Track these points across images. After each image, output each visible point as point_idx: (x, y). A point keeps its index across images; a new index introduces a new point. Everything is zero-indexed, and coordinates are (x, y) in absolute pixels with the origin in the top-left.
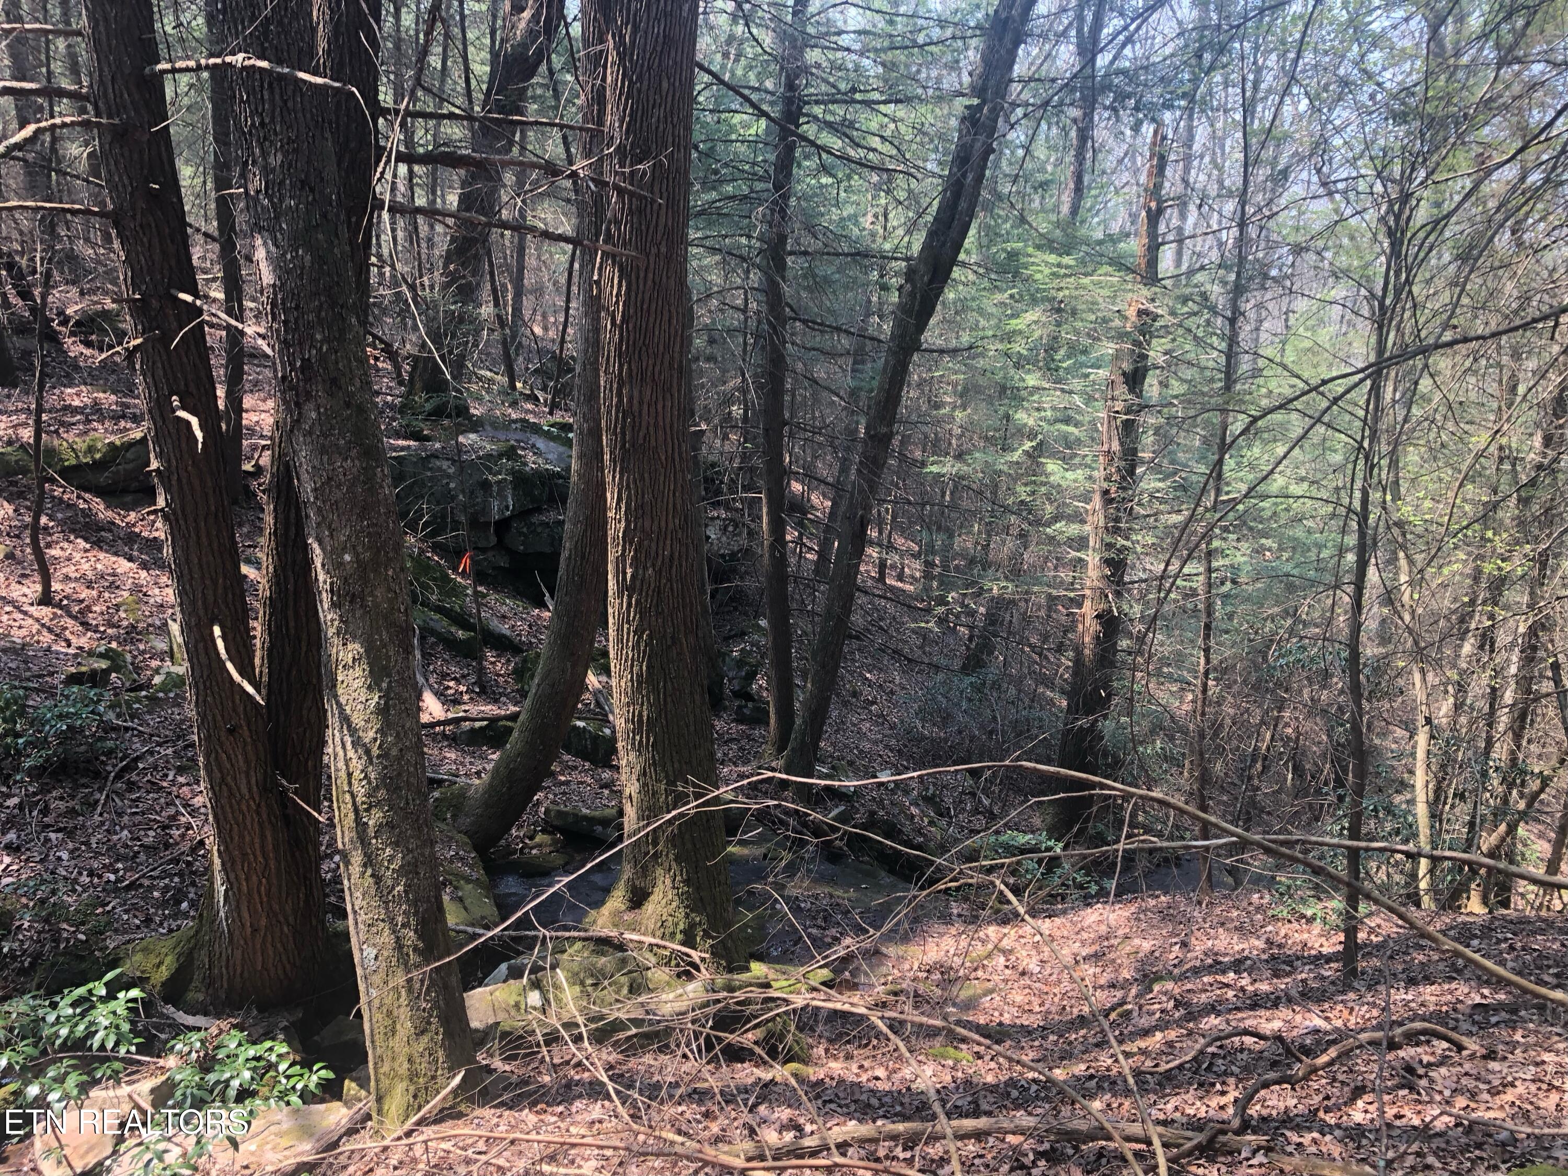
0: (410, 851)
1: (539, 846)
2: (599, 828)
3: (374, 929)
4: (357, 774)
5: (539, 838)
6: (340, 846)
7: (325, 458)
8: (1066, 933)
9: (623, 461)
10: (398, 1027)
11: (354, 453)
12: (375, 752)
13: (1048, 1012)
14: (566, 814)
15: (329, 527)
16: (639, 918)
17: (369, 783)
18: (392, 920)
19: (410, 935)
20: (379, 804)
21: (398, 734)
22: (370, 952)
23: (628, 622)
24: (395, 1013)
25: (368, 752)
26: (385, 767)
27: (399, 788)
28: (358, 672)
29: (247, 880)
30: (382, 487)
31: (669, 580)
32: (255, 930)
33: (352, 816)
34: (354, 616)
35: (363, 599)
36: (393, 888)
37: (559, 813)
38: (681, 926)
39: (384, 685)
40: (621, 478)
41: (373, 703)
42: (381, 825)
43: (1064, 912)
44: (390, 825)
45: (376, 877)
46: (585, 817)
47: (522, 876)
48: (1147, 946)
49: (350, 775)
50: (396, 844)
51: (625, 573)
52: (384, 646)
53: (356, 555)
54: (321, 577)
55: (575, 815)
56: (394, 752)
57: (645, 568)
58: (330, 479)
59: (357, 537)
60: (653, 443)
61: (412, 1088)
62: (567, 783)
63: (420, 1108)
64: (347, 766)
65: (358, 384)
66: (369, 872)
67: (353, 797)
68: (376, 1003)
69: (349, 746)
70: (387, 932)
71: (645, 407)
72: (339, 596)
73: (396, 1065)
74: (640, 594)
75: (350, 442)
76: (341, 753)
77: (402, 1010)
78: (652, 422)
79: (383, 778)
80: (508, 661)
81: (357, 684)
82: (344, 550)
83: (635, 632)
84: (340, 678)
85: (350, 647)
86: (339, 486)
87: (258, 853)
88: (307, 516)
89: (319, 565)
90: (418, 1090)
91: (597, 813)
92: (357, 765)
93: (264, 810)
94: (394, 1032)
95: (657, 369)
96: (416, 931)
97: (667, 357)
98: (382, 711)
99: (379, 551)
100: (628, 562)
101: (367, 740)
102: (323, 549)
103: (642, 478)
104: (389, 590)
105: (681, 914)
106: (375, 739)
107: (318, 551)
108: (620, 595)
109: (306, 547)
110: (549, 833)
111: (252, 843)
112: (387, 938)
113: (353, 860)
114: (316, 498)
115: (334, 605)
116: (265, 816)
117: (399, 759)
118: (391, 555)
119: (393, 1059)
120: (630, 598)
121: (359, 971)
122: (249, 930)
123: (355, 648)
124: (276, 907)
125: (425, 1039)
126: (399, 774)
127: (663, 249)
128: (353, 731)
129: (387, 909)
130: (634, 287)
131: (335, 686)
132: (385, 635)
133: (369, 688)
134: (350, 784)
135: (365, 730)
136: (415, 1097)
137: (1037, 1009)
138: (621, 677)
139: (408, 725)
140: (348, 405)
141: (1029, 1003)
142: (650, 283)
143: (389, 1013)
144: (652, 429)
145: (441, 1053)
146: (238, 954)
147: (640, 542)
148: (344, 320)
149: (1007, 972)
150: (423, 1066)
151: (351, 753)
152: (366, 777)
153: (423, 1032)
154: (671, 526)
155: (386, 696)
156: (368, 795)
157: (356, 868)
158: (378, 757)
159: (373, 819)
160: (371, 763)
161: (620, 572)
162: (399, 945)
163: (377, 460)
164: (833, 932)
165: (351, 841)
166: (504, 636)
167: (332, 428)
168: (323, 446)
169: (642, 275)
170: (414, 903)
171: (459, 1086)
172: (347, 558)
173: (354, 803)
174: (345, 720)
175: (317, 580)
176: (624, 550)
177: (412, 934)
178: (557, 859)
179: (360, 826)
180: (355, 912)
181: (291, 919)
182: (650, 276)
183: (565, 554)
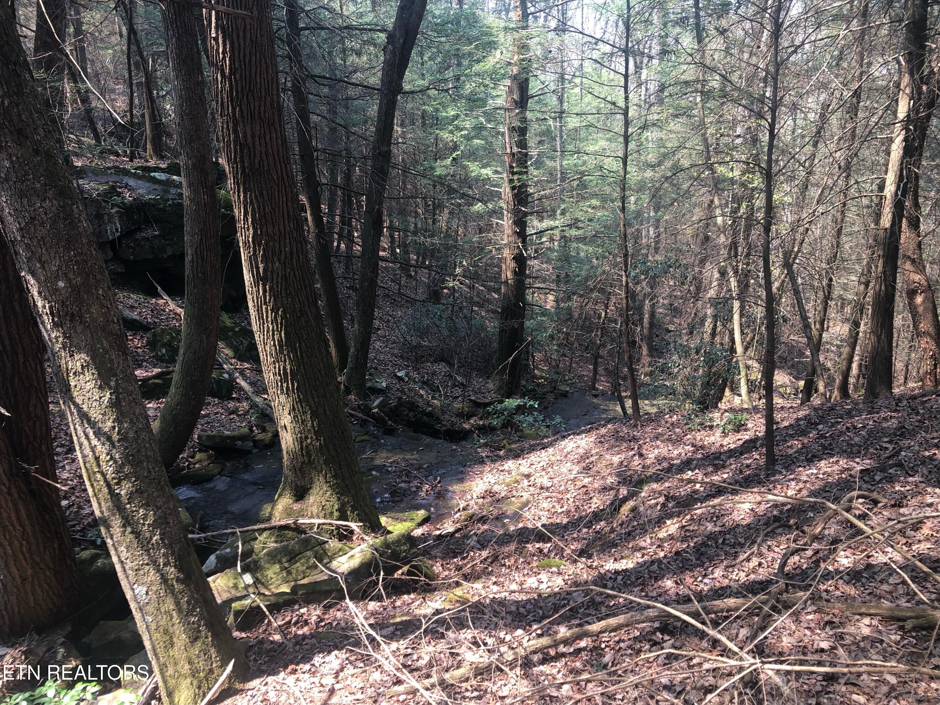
0: (158, 508)
1: (200, 461)
2: (239, 443)
3: (142, 572)
4: (103, 457)
5: (198, 456)
6: (97, 513)
7: (25, 201)
8: (559, 458)
9: (244, 183)
10: (175, 640)
11: (50, 194)
12: (115, 437)
13: (568, 512)
14: (214, 436)
15: (40, 261)
16: (304, 507)
17: (115, 462)
18: (154, 562)
19: (171, 571)
20: (127, 477)
21: (131, 420)
22: (141, 590)
23: (265, 303)
24: (171, 631)
25: (109, 439)
26: (126, 448)
27: (140, 462)
28: (88, 376)
29: (10, 545)
30: (80, 221)
31: (293, 269)
32: (24, 580)
33: (105, 490)
34: (75, 331)
35: (81, 317)
36: (151, 538)
37: (209, 436)
38: (336, 507)
39: (113, 384)
40: (245, 197)
41: (106, 399)
42: (132, 493)
43: (551, 444)
44: (139, 491)
45: (137, 534)
46: (228, 437)
47: (193, 484)
48: (616, 459)
49: (97, 459)
50: (146, 505)
51: (258, 268)
52: (107, 352)
53: (69, 281)
54: (40, 304)
55: (221, 437)
56: (131, 435)
57: (273, 262)
58: (33, 219)
59: (67, 266)
60: (266, 168)
61: (195, 682)
62: (207, 415)
63: (204, 696)
64: (94, 452)
65: (42, 133)
66: (129, 529)
67: (104, 475)
68: (153, 626)
69: (91, 434)
70: (152, 572)
71: (257, 139)
72: (59, 317)
73: (179, 667)
74: (272, 282)
75: (45, 185)
76: (86, 443)
77: (176, 627)
78: (263, 150)
79: (126, 457)
80: (142, 337)
81: (89, 386)
82: (57, 278)
83: (272, 310)
84: (73, 384)
85: (77, 357)
86: (42, 224)
87: (16, 524)
88: (17, 253)
89: (36, 294)
90: (200, 682)
91: (236, 433)
92: (102, 450)
93: (14, 491)
94: (172, 645)
95: (262, 109)
96: (175, 567)
97: (268, 99)
98: (115, 404)
99: (88, 276)
100: (259, 259)
101: (107, 429)
102: (38, 280)
103: (262, 195)
104: (102, 306)
105: (334, 499)
106: (114, 428)
107: (32, 281)
108: (257, 284)
109: (19, 279)
110: (205, 451)
111: (9, 517)
112: (153, 576)
113: (113, 524)
114: (23, 236)
115: (56, 325)
116: (16, 496)
117: (136, 439)
118: (99, 277)
119: (176, 664)
120: (264, 286)
121: (133, 606)
122: (19, 580)
123: (81, 359)
124: (38, 559)
125: (199, 644)
126: (139, 451)
127: (256, 13)
128: (92, 424)
129: (149, 555)
130: (236, 45)
131: (70, 390)
132: (105, 344)
133: (100, 388)
134: (99, 465)
135: (104, 422)
136: (199, 687)
137: (560, 510)
138: (265, 344)
139: (137, 411)
140: (37, 152)
141: (554, 507)
142: (248, 40)
143: (166, 632)
144: (264, 156)
145: (213, 650)
146: (13, 599)
147: (267, 244)
148: (19, 76)
149: (532, 489)
150: (201, 664)
151: (95, 442)
152: (112, 458)
153: (196, 639)
154: (288, 228)
155: (116, 392)
156: (117, 472)
157: (117, 530)
158: (119, 441)
159: (124, 491)
160: (114, 446)
161: (253, 267)
162: (164, 580)
163: (71, 199)
164: (416, 483)
165: (109, 509)
166: (135, 320)
167: (27, 174)
168: (21, 190)
169: (241, 34)
170: (169, 546)
171: (232, 672)
172: (61, 284)
173: (105, 480)
174: (84, 416)
175: (35, 306)
176: (255, 251)
177: (173, 569)
178: (214, 468)
179: (114, 497)
180: (122, 562)
181: (51, 565)
182: (248, 35)
183: (188, 259)
